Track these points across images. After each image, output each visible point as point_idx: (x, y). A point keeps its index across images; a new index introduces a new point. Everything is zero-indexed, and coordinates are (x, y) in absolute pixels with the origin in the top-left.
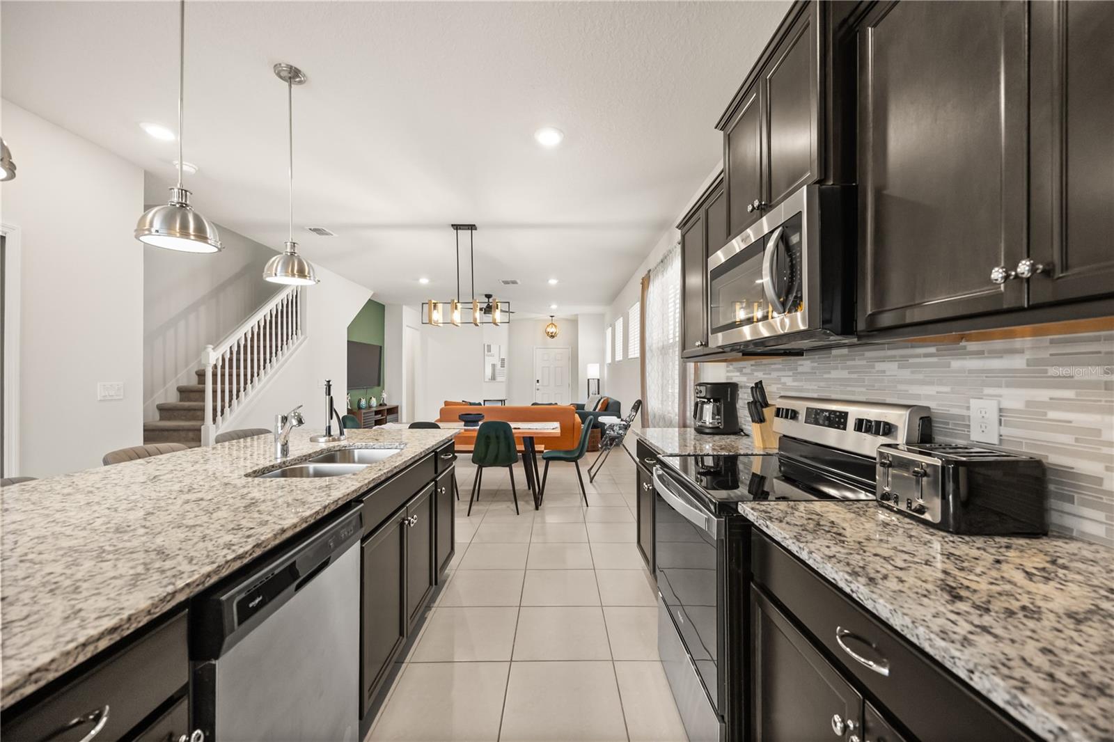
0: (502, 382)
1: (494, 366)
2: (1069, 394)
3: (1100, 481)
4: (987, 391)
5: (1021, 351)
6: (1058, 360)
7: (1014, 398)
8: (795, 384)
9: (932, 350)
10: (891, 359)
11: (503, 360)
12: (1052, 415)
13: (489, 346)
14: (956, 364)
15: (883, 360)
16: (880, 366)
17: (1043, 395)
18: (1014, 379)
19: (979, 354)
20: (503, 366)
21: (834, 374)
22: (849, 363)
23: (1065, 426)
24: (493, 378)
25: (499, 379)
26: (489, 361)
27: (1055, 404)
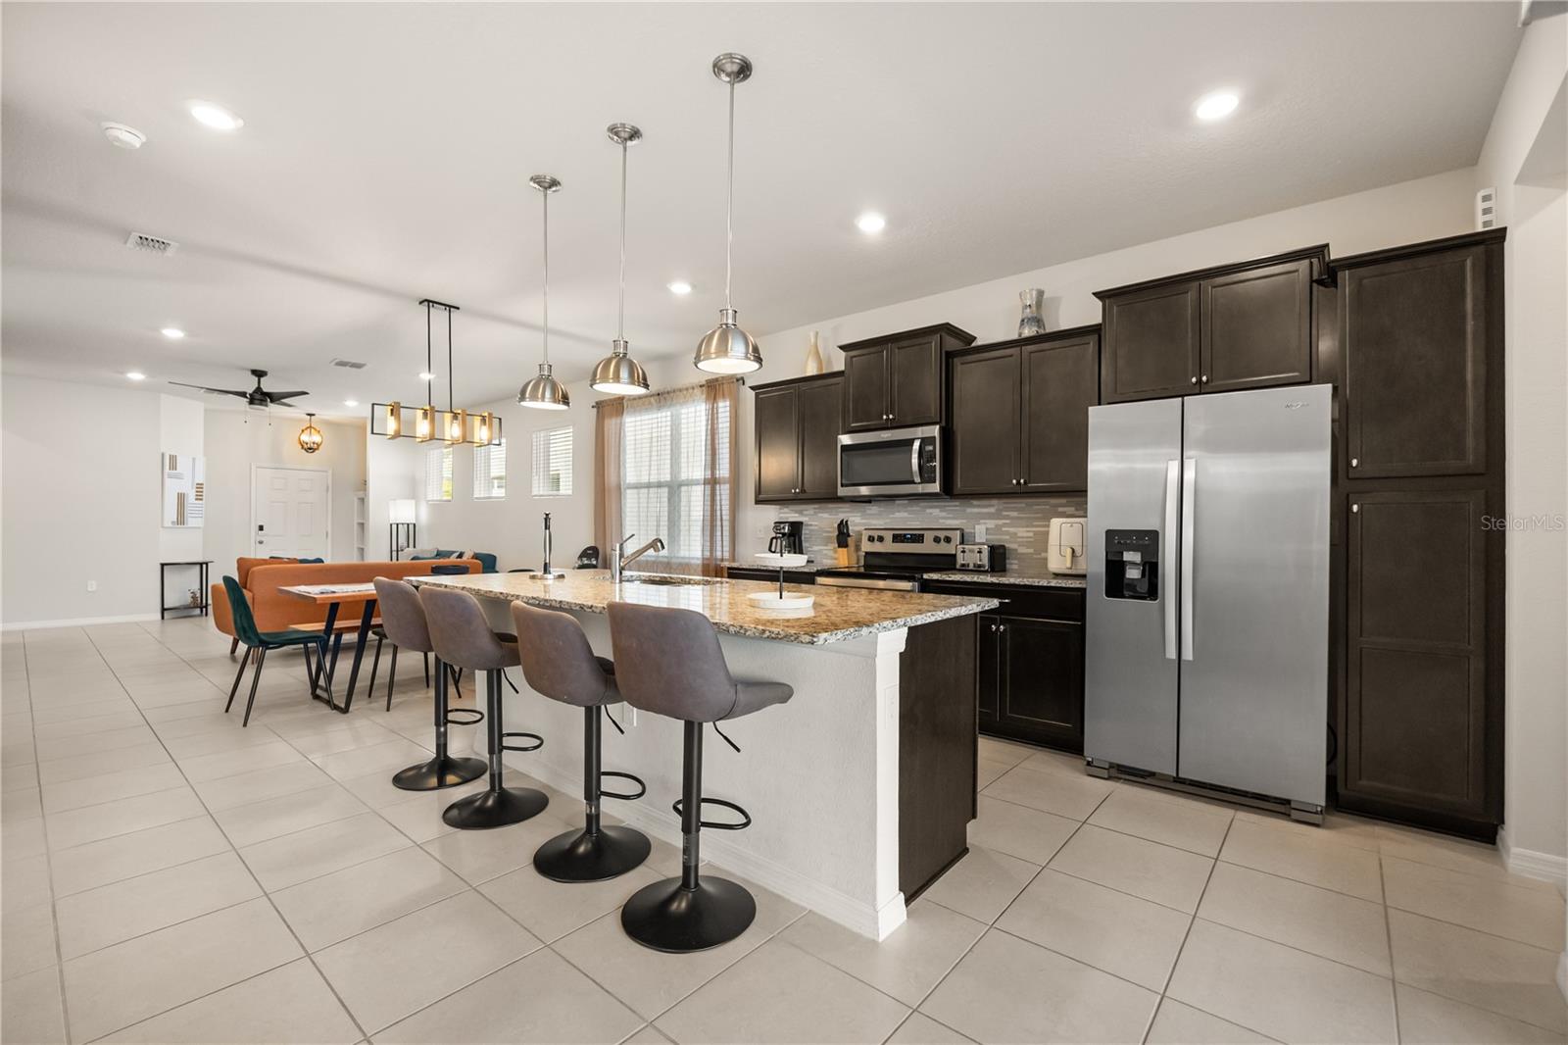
0: (199, 528)
1: (181, 498)
2: (1008, 521)
3: (1016, 550)
4: (982, 521)
5: (993, 506)
6: (1007, 509)
7: (991, 523)
8: (863, 521)
9: (957, 503)
10: (936, 507)
11: (200, 486)
12: (1004, 529)
13: (173, 459)
14: (969, 510)
15: (931, 507)
16: (928, 511)
17: (1001, 522)
18: (990, 516)
19: (979, 506)
20: (199, 497)
21: (897, 515)
22: (909, 509)
23: (1007, 533)
24: (181, 520)
25: (191, 522)
26: (173, 488)
27: (1005, 525)
